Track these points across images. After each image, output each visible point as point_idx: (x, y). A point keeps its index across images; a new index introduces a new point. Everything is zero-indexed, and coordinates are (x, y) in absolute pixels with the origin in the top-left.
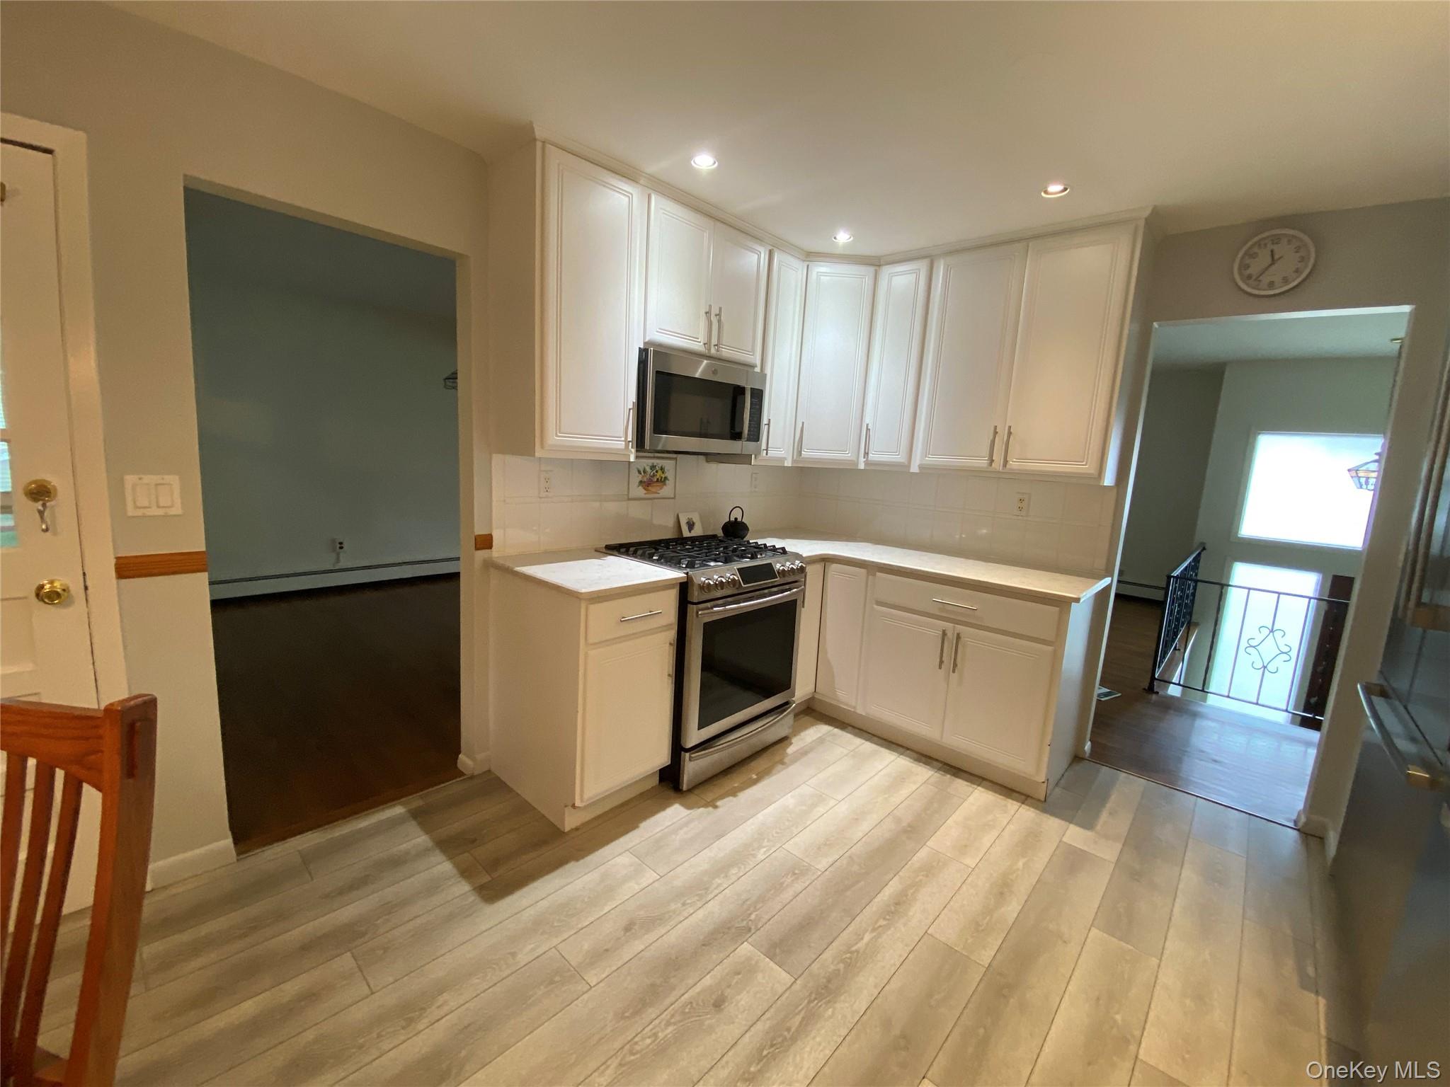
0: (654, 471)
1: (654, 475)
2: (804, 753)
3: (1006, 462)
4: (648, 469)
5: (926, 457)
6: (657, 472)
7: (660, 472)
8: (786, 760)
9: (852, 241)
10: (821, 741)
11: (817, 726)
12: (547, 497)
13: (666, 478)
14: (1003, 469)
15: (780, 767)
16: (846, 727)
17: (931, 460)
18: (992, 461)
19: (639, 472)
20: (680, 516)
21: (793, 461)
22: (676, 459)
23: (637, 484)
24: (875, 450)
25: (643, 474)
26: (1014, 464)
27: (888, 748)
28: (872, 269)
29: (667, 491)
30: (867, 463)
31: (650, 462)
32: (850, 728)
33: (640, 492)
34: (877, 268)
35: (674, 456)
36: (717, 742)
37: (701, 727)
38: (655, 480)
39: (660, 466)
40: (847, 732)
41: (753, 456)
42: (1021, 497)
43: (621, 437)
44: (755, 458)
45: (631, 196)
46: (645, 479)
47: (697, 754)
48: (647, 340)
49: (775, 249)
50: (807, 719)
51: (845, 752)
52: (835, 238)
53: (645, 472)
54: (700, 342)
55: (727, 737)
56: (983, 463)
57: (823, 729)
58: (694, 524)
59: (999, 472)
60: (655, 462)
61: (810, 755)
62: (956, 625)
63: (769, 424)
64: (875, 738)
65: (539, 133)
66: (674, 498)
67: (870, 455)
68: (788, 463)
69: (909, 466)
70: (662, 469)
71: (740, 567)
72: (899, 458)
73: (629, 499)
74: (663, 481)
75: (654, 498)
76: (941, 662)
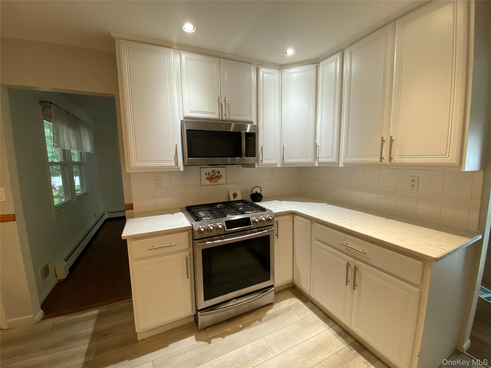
0: (214, 173)
1: (214, 175)
2: (275, 315)
3: (390, 159)
4: (211, 173)
5: (346, 158)
6: (215, 173)
7: (217, 173)
8: (263, 319)
9: (295, 53)
10: (289, 309)
11: (292, 299)
12: (158, 187)
13: (221, 176)
14: (389, 163)
15: (258, 322)
16: (307, 302)
17: (348, 160)
18: (381, 158)
19: (206, 174)
20: (229, 191)
21: (281, 164)
22: (226, 167)
23: (205, 179)
24: (321, 156)
25: (208, 174)
26: (396, 160)
27: (325, 321)
28: (314, 66)
29: (220, 181)
30: (319, 163)
31: (211, 169)
32: (309, 303)
33: (208, 182)
34: (317, 64)
35: (225, 166)
36: (221, 306)
37: (205, 299)
38: (215, 176)
39: (217, 171)
40: (307, 306)
41: (256, 164)
42: (412, 178)
43: (173, 161)
44: (258, 164)
45: (168, 55)
46: (209, 177)
47: (205, 313)
48: (184, 117)
49: (259, 67)
50: (290, 293)
51: (299, 319)
52: (286, 53)
53: (209, 174)
54: (216, 114)
55: (226, 304)
56: (378, 159)
57: (295, 301)
58: (237, 195)
59: (387, 165)
60: (214, 169)
61: (278, 317)
62: (356, 260)
63: (262, 148)
64: (321, 312)
65: (114, 35)
66: (226, 184)
67: (319, 159)
68: (279, 165)
69: (338, 163)
70: (219, 172)
71: (226, 220)
72: (333, 159)
73: (201, 186)
74: (220, 177)
75: (215, 185)
76: (347, 281)
